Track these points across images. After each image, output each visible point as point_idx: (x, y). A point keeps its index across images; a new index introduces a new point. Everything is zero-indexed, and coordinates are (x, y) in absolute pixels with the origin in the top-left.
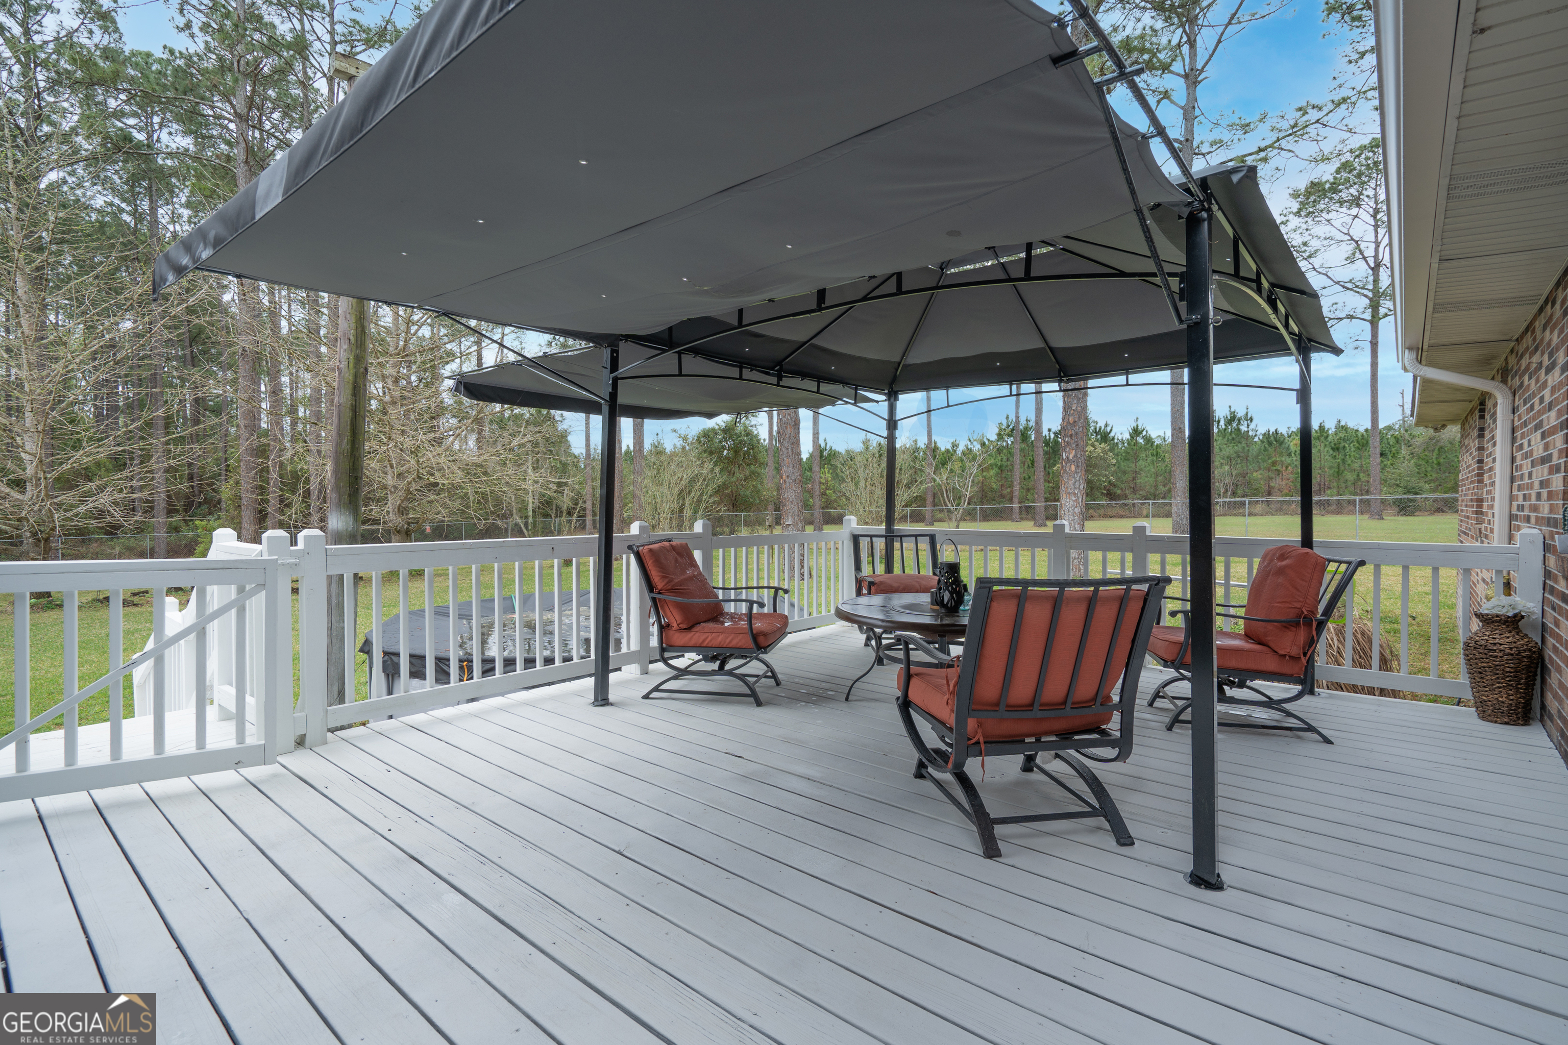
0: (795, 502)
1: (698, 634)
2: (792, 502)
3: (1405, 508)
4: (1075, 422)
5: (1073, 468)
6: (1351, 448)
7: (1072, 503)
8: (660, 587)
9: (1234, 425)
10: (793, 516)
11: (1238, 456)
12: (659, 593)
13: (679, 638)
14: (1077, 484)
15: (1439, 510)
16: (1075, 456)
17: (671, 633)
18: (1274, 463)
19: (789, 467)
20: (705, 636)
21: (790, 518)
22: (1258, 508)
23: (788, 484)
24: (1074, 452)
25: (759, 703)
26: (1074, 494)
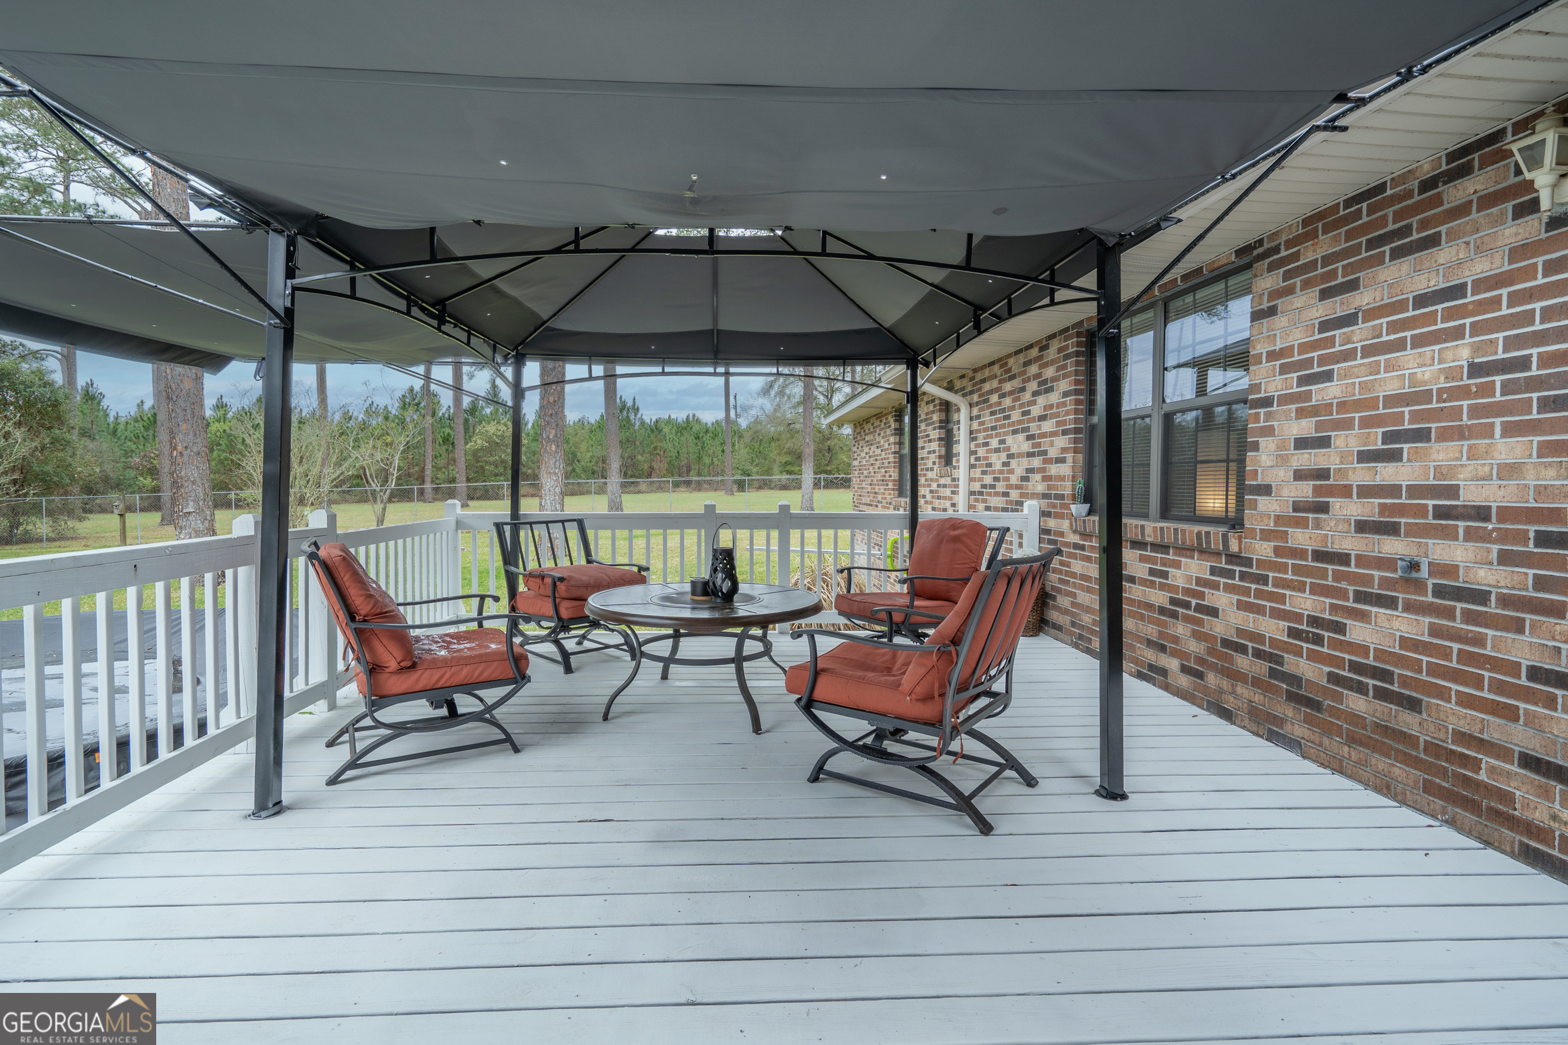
0: (199, 481)
1: (428, 672)
2: (193, 483)
3: (741, 486)
4: (555, 401)
5: (554, 448)
6: (707, 438)
7: (552, 482)
8: (363, 612)
9: (625, 413)
10: (196, 501)
11: (628, 441)
12: (365, 621)
13: (394, 684)
14: (557, 464)
15: (760, 488)
16: (556, 435)
17: (383, 677)
18: (655, 448)
19: (187, 434)
20: (440, 672)
21: (191, 503)
22: (643, 487)
23: (186, 458)
24: (554, 431)
25: (517, 750)
26: (555, 473)
